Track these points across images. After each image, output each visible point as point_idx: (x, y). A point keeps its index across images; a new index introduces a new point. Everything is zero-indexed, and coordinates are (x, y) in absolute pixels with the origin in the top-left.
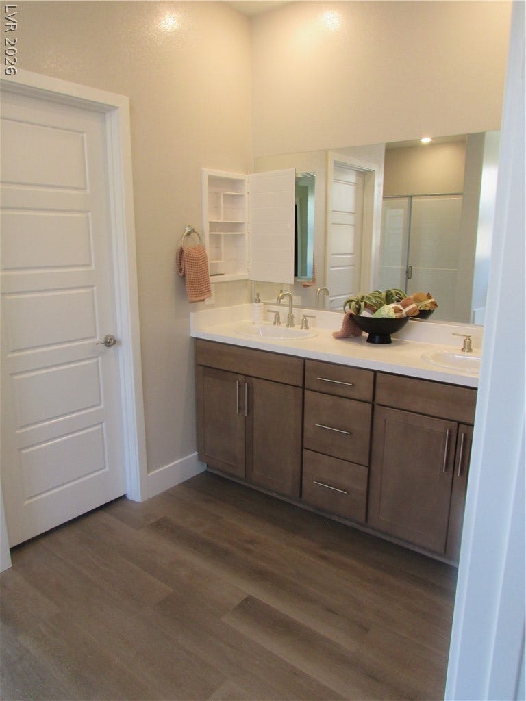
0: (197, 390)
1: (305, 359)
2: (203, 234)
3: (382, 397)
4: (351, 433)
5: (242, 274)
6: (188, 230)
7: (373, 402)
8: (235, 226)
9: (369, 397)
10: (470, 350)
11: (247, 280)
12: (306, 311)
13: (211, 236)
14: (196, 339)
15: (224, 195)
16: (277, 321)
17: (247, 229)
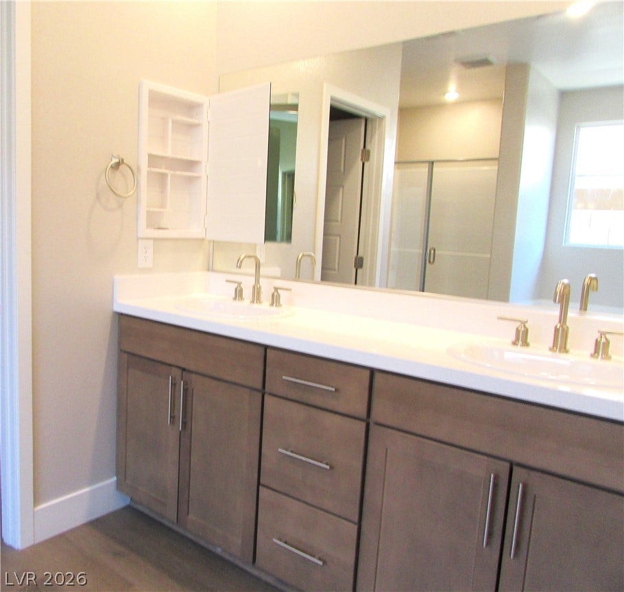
0: (119, 387)
1: (266, 348)
2: (139, 169)
3: (382, 411)
4: (331, 467)
5: (195, 231)
6: (115, 161)
7: (367, 420)
8: (191, 164)
9: (361, 410)
10: (525, 344)
11: (203, 240)
12: (279, 283)
13: (149, 173)
14: (121, 316)
15: (173, 122)
16: (239, 294)
17: (203, 171)
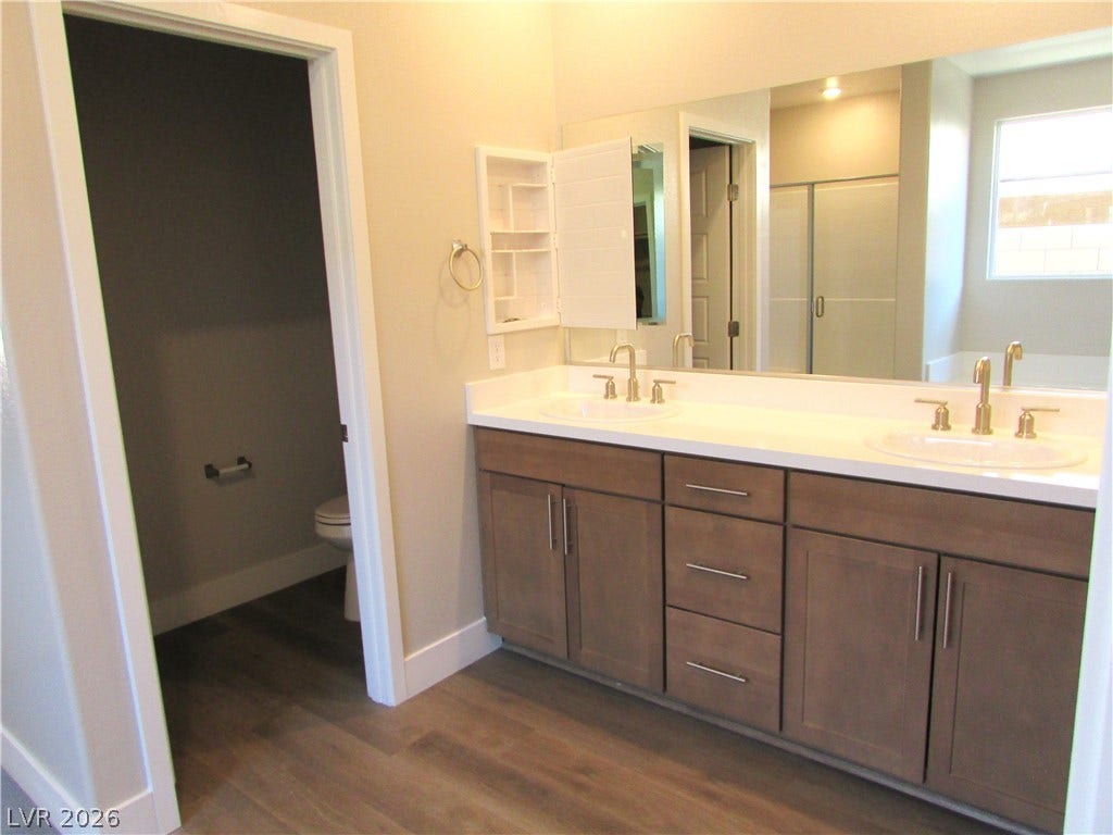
0: (481, 512)
1: (663, 454)
2: (483, 254)
3: (798, 513)
4: (748, 578)
5: (547, 318)
6: (457, 247)
7: (784, 523)
8: (536, 238)
9: (777, 514)
10: (947, 427)
11: (557, 327)
12: (657, 374)
13: (493, 254)
14: (477, 428)
15: (513, 188)
16: (610, 391)
17: (554, 242)
